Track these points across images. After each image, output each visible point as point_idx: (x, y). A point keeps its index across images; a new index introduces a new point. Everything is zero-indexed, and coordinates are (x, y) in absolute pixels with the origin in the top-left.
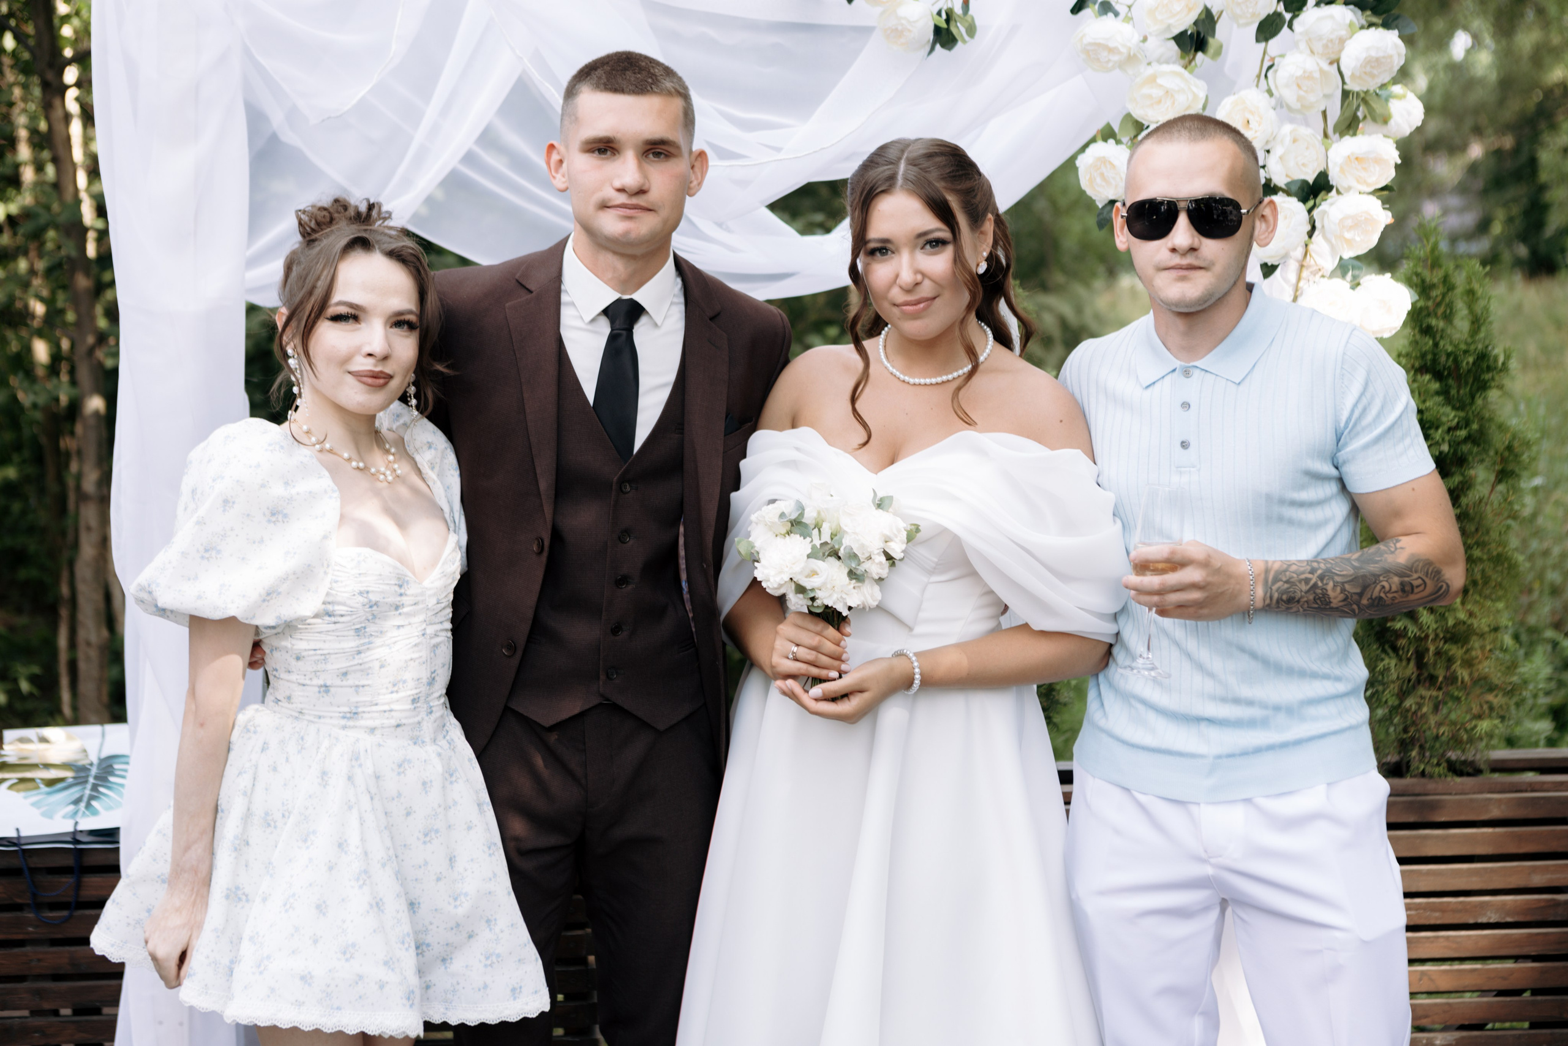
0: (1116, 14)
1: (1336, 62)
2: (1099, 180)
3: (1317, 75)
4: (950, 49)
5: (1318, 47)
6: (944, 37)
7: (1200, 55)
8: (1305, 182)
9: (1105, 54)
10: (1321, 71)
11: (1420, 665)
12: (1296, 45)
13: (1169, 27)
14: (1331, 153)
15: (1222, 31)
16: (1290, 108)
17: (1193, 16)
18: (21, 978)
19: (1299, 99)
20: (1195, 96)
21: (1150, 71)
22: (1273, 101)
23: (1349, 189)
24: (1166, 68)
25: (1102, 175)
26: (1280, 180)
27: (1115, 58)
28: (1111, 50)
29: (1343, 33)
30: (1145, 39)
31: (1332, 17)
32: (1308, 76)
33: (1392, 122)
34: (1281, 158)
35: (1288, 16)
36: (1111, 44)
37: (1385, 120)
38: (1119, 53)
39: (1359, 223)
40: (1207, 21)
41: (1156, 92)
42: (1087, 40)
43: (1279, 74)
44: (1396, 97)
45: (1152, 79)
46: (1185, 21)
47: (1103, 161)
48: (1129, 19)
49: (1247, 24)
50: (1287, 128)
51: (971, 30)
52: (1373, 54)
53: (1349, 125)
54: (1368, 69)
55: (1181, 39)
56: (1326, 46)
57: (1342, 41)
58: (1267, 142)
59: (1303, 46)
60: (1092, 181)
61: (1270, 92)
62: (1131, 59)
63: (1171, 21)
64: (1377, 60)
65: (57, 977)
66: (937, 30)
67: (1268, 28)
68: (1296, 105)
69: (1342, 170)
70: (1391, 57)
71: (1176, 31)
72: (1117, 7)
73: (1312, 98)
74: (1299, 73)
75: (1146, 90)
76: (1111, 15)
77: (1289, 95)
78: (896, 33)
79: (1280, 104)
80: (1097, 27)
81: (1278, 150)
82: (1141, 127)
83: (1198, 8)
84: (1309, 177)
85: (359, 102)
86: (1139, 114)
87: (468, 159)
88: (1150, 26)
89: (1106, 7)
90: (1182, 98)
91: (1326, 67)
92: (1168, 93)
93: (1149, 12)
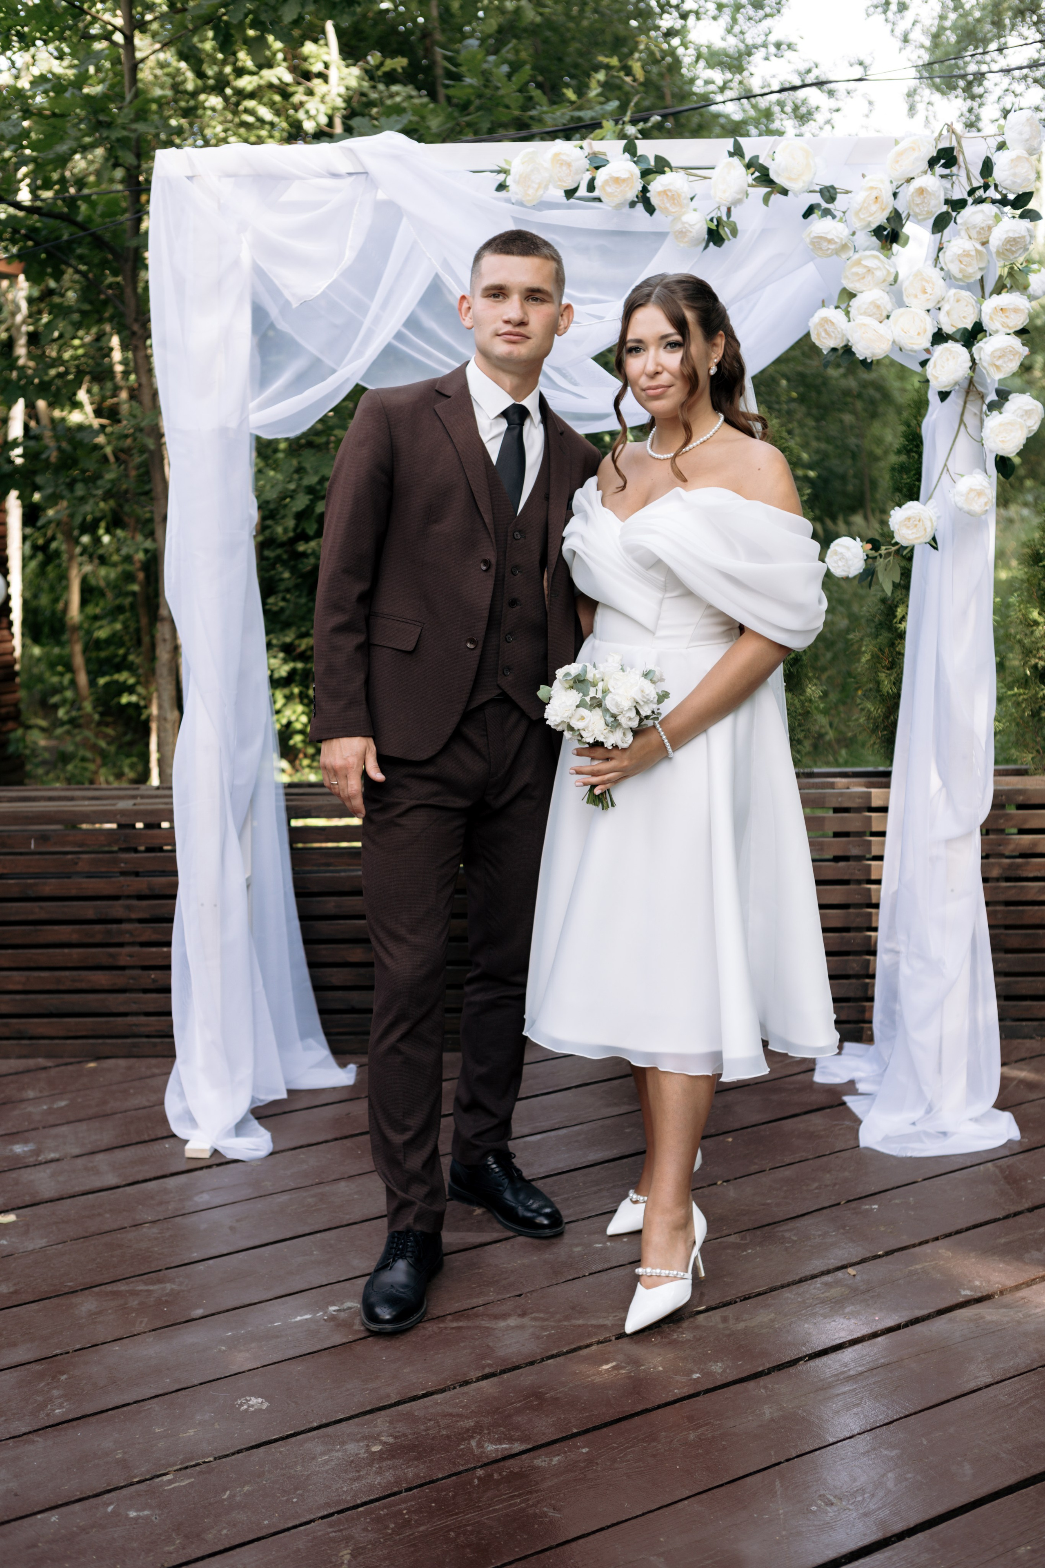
0: (834, 217)
1: (984, 243)
2: (823, 334)
3: (973, 253)
4: (720, 246)
5: (974, 234)
6: (714, 236)
7: (895, 246)
8: (966, 329)
9: (825, 244)
10: (977, 250)
12: (957, 234)
13: (869, 224)
14: (984, 308)
15: (909, 228)
16: (955, 278)
17: (886, 214)
18: (117, 898)
19: (961, 271)
20: (888, 271)
21: (857, 256)
22: (942, 273)
23: (997, 332)
24: (868, 253)
25: (825, 330)
26: (948, 329)
27: (832, 247)
28: (830, 241)
29: (990, 222)
30: (854, 234)
31: (982, 211)
32: (966, 254)
33: (1030, 289)
34: (948, 313)
35: (954, 214)
36: (829, 237)
37: (1026, 288)
38: (836, 243)
39: (1003, 353)
40: (896, 218)
41: (860, 270)
42: (814, 235)
43: (947, 253)
44: (1034, 271)
45: (858, 263)
46: (880, 218)
47: (826, 320)
48: (841, 220)
49: (925, 219)
50: (953, 291)
51: (734, 232)
52: (1011, 235)
53: (999, 288)
54: (1008, 247)
55: (878, 232)
56: (979, 233)
57: (990, 228)
58: (939, 302)
59: (963, 233)
60: (819, 335)
61: (942, 269)
62: (844, 247)
63: (870, 219)
64: (1014, 239)
65: (140, 897)
66: (710, 232)
67: (940, 223)
68: (959, 276)
69: (991, 318)
70: (1024, 237)
71: (874, 226)
72: (836, 213)
73: (970, 270)
74: (960, 252)
75: (855, 270)
76: (829, 217)
77: (954, 269)
78: (682, 234)
79: (948, 277)
80: (820, 225)
81: (946, 307)
82: (852, 296)
83: (890, 209)
84: (969, 327)
85: (324, 293)
86: (850, 287)
87: (399, 336)
88: (857, 224)
89: (827, 212)
90: (879, 274)
91: (979, 247)
92: (869, 270)
93: (857, 214)
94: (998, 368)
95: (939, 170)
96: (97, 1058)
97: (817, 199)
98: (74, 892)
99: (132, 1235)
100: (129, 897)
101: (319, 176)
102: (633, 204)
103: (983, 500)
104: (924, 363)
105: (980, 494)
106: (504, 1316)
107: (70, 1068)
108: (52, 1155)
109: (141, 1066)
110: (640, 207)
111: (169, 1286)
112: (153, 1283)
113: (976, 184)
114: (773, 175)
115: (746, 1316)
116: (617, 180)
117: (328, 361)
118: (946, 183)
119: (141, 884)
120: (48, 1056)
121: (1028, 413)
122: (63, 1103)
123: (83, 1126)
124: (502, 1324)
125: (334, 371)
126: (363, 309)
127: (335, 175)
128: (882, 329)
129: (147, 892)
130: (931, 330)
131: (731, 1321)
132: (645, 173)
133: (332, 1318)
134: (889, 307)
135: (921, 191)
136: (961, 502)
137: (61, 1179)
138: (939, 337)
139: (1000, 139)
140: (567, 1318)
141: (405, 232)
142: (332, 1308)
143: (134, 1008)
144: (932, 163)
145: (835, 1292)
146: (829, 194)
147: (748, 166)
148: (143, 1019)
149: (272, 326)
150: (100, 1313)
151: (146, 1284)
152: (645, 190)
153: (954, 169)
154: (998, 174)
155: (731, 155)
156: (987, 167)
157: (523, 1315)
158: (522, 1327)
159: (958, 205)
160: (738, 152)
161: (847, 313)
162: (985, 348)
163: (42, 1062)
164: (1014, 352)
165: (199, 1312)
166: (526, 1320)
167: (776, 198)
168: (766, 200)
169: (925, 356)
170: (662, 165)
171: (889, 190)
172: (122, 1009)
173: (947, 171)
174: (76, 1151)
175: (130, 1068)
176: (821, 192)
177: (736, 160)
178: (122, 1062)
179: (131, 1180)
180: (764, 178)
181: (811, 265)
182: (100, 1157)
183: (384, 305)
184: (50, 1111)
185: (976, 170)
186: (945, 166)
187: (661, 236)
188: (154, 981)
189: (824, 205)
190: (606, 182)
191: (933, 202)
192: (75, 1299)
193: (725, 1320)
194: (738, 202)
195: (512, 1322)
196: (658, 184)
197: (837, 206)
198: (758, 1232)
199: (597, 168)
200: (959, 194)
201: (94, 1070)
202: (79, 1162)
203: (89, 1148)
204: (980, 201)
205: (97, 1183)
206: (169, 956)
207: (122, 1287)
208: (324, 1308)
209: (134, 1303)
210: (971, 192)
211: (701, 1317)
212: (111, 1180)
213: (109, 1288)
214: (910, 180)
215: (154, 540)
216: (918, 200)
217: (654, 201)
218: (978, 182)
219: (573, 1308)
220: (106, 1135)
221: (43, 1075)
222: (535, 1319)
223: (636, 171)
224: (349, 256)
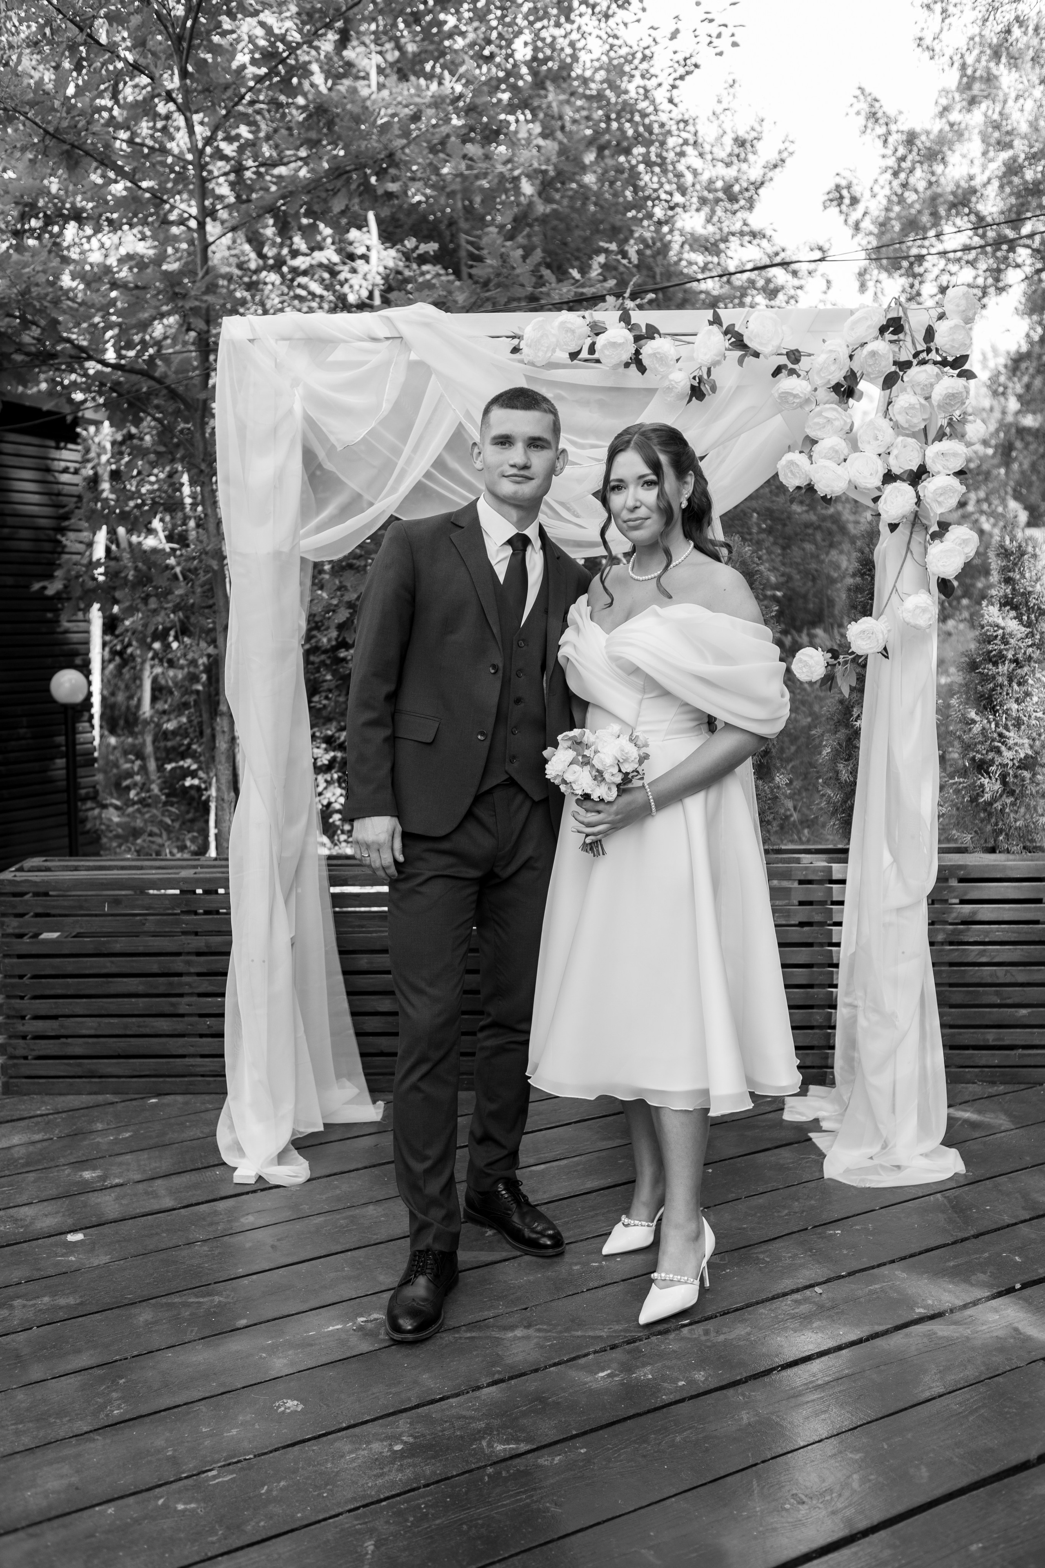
0: (799, 376)
1: (927, 398)
2: (789, 475)
3: (918, 406)
4: (701, 400)
5: (918, 390)
6: (697, 392)
7: (851, 401)
8: (912, 471)
9: (791, 399)
10: (921, 404)
11: (1004, 783)
12: (904, 390)
13: (829, 381)
14: (927, 452)
15: (863, 386)
16: (902, 428)
17: (843, 373)
18: (178, 954)
19: (907, 421)
20: (845, 422)
21: (818, 408)
22: (891, 423)
23: (938, 473)
24: (828, 406)
25: (791, 472)
26: (896, 471)
27: (797, 401)
28: (795, 396)
29: (933, 380)
30: (816, 390)
31: (925, 371)
32: (912, 407)
33: (967, 437)
35: (901, 373)
36: (795, 392)
37: (963, 436)
38: (800, 398)
39: (945, 491)
40: (852, 377)
41: (821, 421)
42: (781, 391)
43: (895, 406)
44: (970, 422)
45: (820, 414)
46: (838, 376)
47: (792, 463)
48: (805, 378)
49: (876, 378)
50: (901, 438)
51: (714, 389)
52: (950, 391)
53: (941, 436)
54: (948, 401)
55: (836, 388)
56: (923, 389)
57: (932, 385)
58: (888, 448)
59: (909, 390)
60: (785, 475)
61: (891, 420)
62: (807, 401)
63: (830, 377)
64: (953, 395)
65: (199, 954)
66: (693, 388)
67: (889, 381)
68: (906, 425)
69: (934, 462)
70: (961, 393)
71: (833, 383)
72: (800, 372)
73: (915, 421)
74: (907, 405)
75: (816, 420)
76: (795, 376)
77: (901, 419)
78: (669, 389)
79: (896, 426)
80: (787, 383)
81: (894, 452)
82: (814, 442)
83: (846, 369)
84: (915, 469)
85: (364, 438)
86: (813, 434)
87: (428, 475)
88: (819, 382)
89: (792, 372)
90: (837, 423)
91: (923, 401)
92: (829, 421)
93: (818, 373)
94: (939, 503)
95: (888, 336)
96: (158, 1095)
97: (784, 360)
98: (141, 949)
99: (185, 1252)
100: (189, 954)
101: (361, 340)
102: (627, 365)
103: (927, 616)
104: (876, 500)
105: (924, 610)
106: (512, 1328)
107: (134, 1103)
108: (117, 1181)
109: (196, 1101)
110: (633, 367)
111: (217, 1299)
112: (203, 1296)
113: (919, 348)
114: (746, 341)
115: (725, 1330)
116: (613, 345)
117: (367, 497)
118: (895, 348)
119: (198, 943)
120: (115, 1093)
121: (965, 542)
122: (127, 1135)
123: (145, 1155)
124: (510, 1335)
125: (371, 504)
126: (397, 452)
127: (375, 339)
128: (840, 470)
129: (205, 950)
130: (882, 471)
131: (713, 1334)
132: (638, 339)
133: (361, 1328)
134: (846, 452)
135: (873, 354)
136: (908, 617)
137: (124, 1202)
138: (889, 477)
139: (940, 310)
140: (567, 1330)
141: (434, 386)
142: (360, 1319)
143: (192, 1050)
144: (882, 330)
145: (804, 1308)
146: (795, 356)
147: (726, 333)
148: (199, 1060)
149: (320, 466)
150: (155, 1323)
151: (197, 1296)
152: (637, 353)
153: (901, 336)
154: (939, 340)
155: (711, 323)
156: (930, 334)
157: (528, 1327)
158: (527, 1338)
159: (905, 366)
160: (716, 321)
161: (810, 457)
162: (928, 487)
163: (110, 1098)
164: (953, 490)
165: (243, 1322)
166: (531, 1332)
167: (749, 359)
168: (741, 362)
169: (878, 494)
170: (652, 332)
171: (844, 353)
172: (181, 1052)
173: (895, 337)
174: (138, 1177)
175: (186, 1103)
176: (787, 354)
177: (715, 328)
178: (179, 1098)
179: (185, 1203)
180: (739, 343)
181: (779, 417)
182: (159, 1182)
183: (415, 450)
184: (116, 1142)
185: (920, 336)
186: (893, 333)
187: (651, 392)
188: (209, 1027)
189: (790, 366)
190: (604, 346)
191: (883, 363)
192: (134, 1310)
193: (707, 1333)
194: (716, 363)
195: (519, 1333)
196: (649, 348)
197: (802, 366)
198: (736, 1254)
199: (597, 334)
200: (904, 357)
201: (155, 1104)
202: (140, 1186)
203: (149, 1174)
204: (923, 362)
205: (156, 1207)
206: (223, 1005)
207: (176, 1299)
208: (353, 1319)
209: (186, 1313)
210: (916, 355)
211: (685, 1330)
212: (168, 1203)
213: (164, 1300)
214: (864, 344)
215: (216, 647)
216: (871, 362)
217: (645, 362)
218: (921, 346)
219: (573, 1321)
220: (165, 1164)
221: (111, 1109)
222: (539, 1330)
223: (630, 337)
224: (386, 407)
